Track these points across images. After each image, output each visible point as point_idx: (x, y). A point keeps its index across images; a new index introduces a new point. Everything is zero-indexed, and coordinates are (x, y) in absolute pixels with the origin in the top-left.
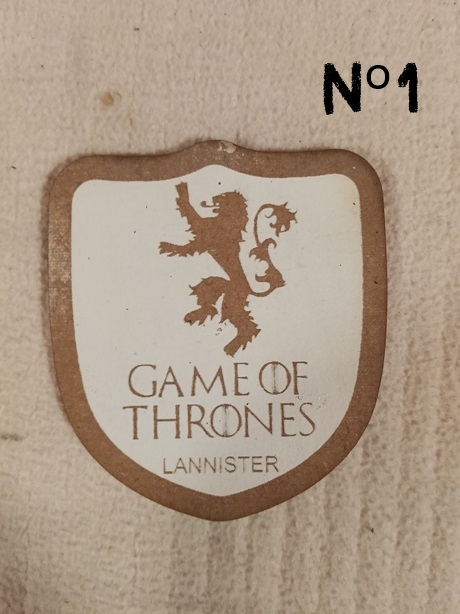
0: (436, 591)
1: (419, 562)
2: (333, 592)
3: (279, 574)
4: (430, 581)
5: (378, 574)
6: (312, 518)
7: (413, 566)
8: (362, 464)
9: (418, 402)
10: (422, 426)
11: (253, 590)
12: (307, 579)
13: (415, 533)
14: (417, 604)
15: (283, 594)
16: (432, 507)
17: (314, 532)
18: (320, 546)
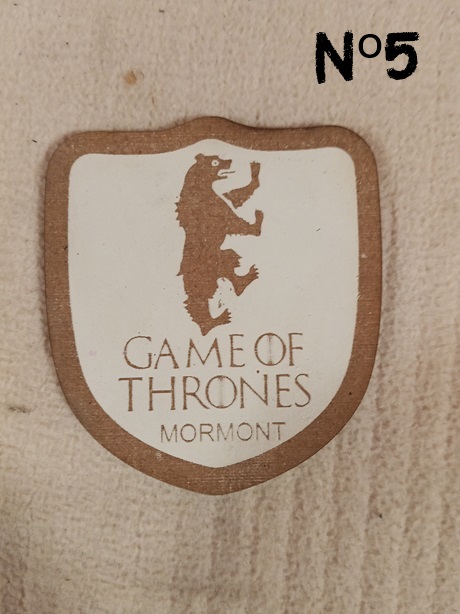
0: (443, 580)
1: (427, 550)
2: (340, 578)
3: (285, 557)
4: (438, 570)
5: (385, 561)
6: (319, 502)
7: (420, 555)
8: (372, 449)
9: (429, 387)
10: (433, 411)
11: (257, 574)
12: (313, 564)
13: (423, 520)
14: (424, 594)
15: (288, 578)
16: (442, 494)
17: (321, 515)
18: (327, 530)
